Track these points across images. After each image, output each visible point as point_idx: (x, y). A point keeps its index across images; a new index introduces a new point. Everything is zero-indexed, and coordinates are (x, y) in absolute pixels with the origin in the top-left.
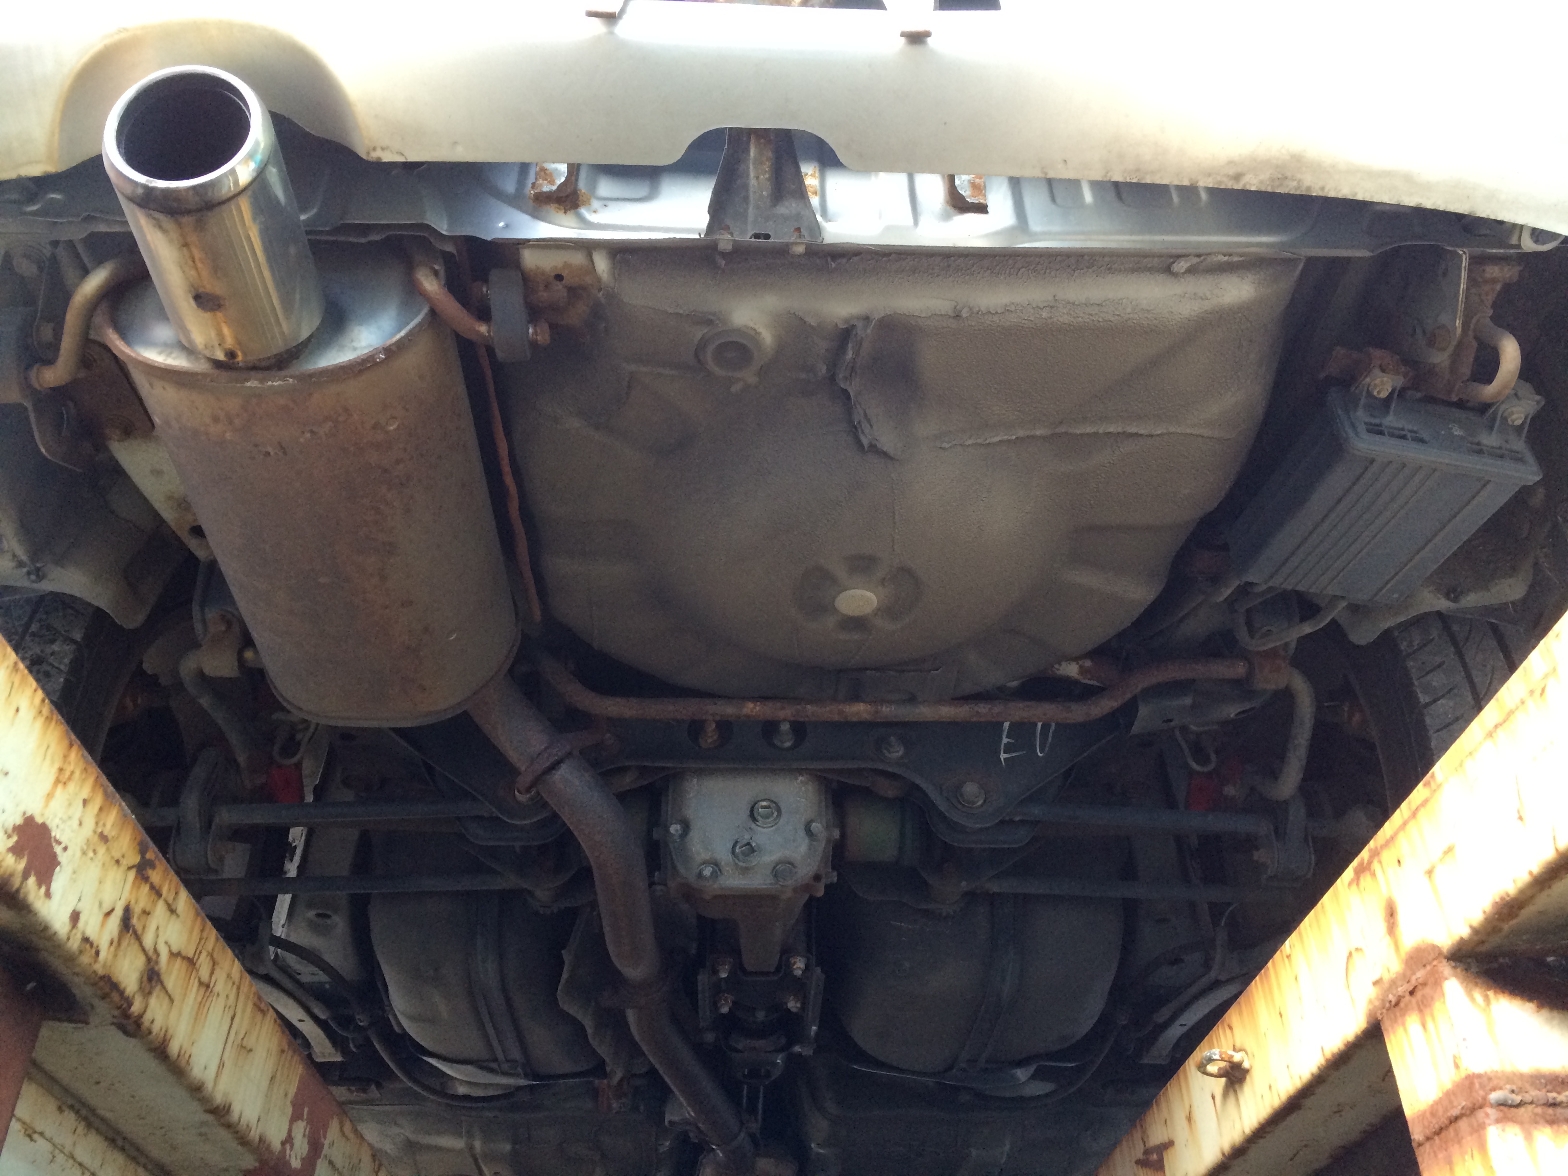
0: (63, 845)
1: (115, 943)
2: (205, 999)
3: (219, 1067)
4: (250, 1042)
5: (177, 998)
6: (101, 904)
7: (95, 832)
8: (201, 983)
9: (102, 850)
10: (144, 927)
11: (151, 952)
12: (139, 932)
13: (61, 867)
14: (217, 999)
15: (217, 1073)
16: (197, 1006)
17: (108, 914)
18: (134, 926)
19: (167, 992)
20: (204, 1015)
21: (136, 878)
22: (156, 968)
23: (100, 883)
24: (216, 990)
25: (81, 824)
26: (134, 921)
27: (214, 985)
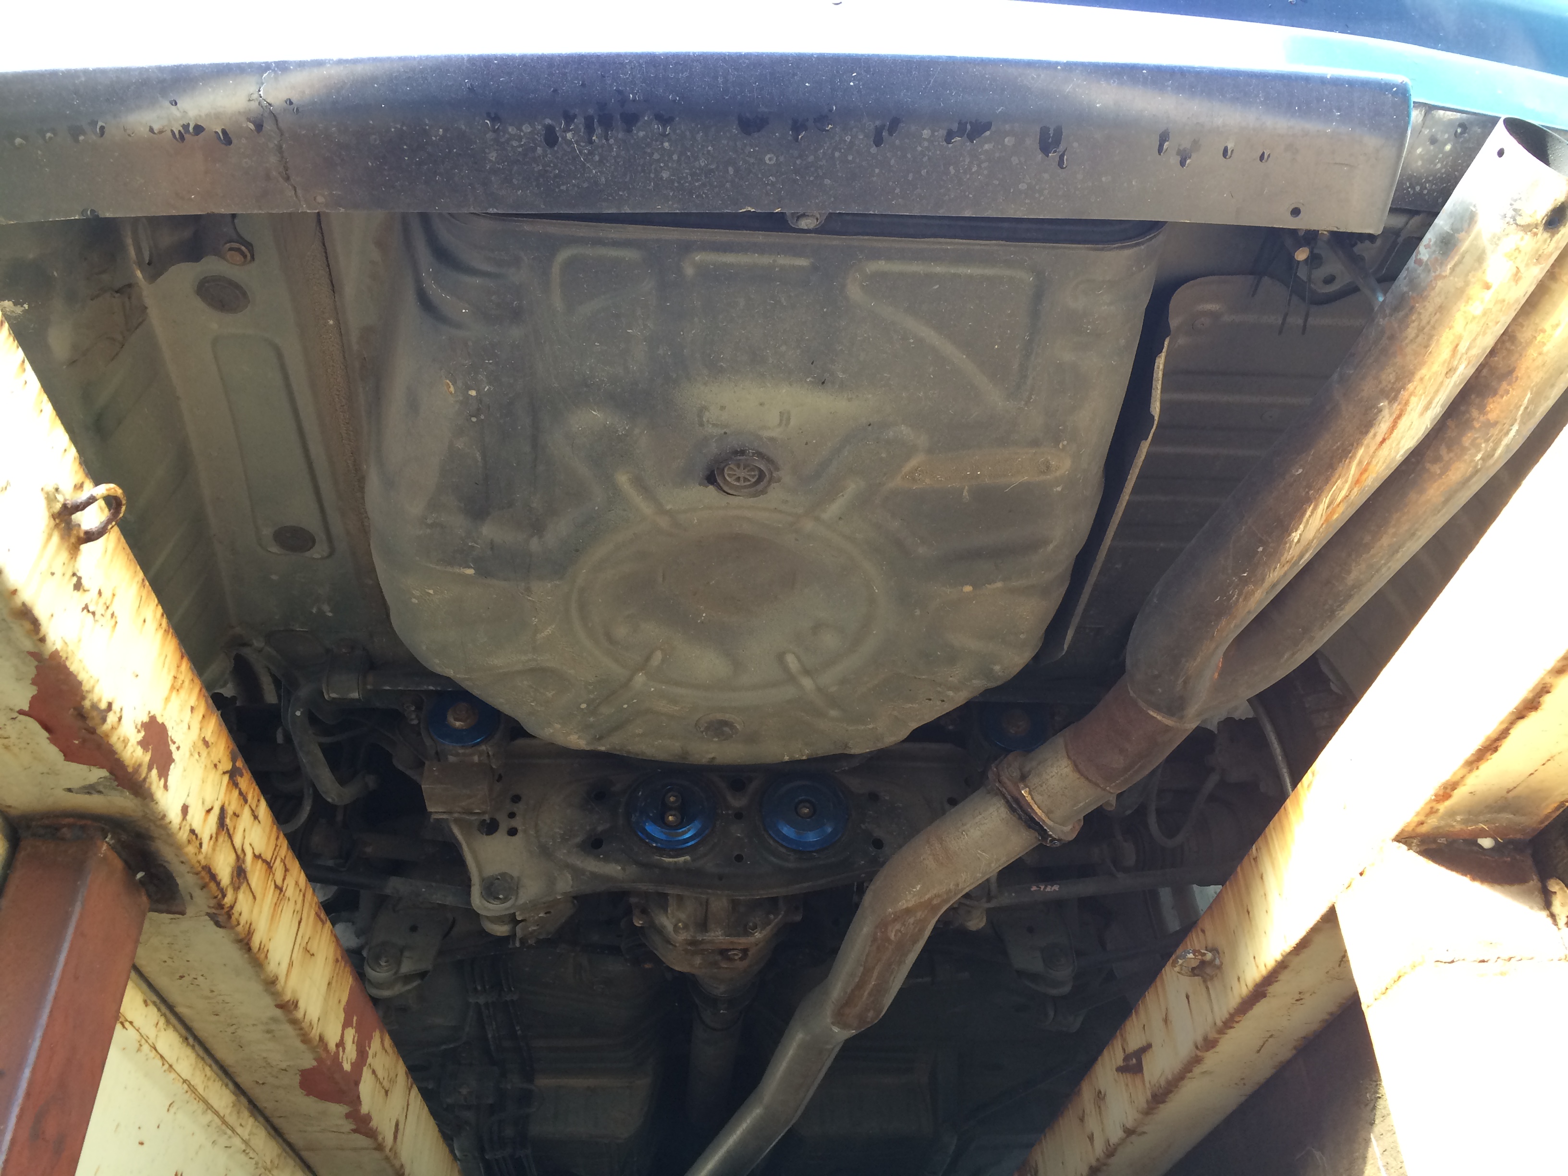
0: (176, 745)
1: (214, 838)
2: (279, 901)
3: (289, 965)
4: (313, 948)
5: (258, 896)
6: (203, 803)
7: (200, 735)
8: (276, 886)
9: (204, 753)
10: (234, 828)
11: (239, 852)
12: (231, 832)
13: (175, 764)
14: (288, 903)
15: (288, 971)
16: (273, 905)
17: (209, 811)
18: (227, 825)
19: (251, 889)
20: (279, 915)
21: (228, 783)
22: (243, 866)
23: (203, 782)
24: (286, 894)
25: (189, 728)
26: (228, 821)
27: (286, 890)
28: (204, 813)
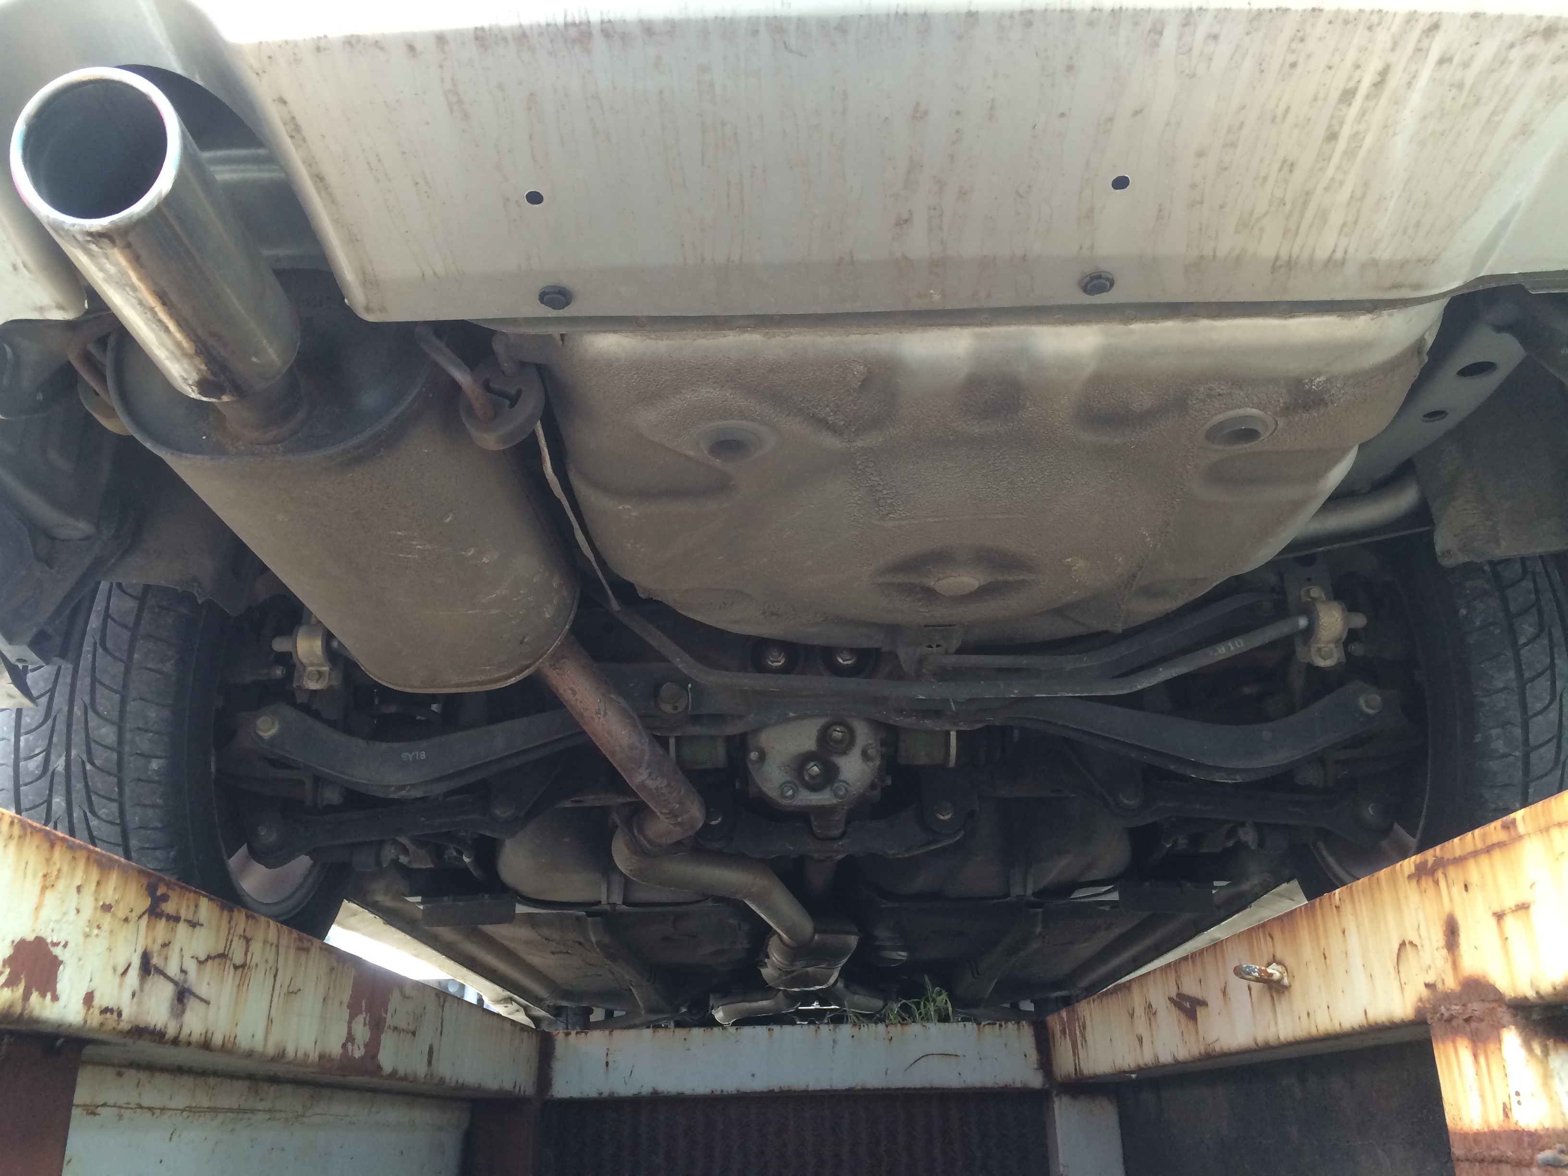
0: (62, 944)
1: (137, 992)
2: (243, 978)
3: (267, 1026)
4: (296, 985)
5: (213, 996)
6: (115, 970)
7: (96, 908)
8: (236, 968)
9: (106, 920)
10: (166, 959)
11: (178, 976)
12: (162, 967)
13: (64, 965)
14: (255, 971)
15: (267, 1031)
16: (235, 990)
17: (125, 972)
18: (155, 964)
19: (201, 999)
20: (245, 993)
21: (149, 921)
22: (186, 986)
23: (111, 949)
25: (78, 912)
26: (155, 960)
27: (250, 962)
28: (117, 979)
